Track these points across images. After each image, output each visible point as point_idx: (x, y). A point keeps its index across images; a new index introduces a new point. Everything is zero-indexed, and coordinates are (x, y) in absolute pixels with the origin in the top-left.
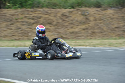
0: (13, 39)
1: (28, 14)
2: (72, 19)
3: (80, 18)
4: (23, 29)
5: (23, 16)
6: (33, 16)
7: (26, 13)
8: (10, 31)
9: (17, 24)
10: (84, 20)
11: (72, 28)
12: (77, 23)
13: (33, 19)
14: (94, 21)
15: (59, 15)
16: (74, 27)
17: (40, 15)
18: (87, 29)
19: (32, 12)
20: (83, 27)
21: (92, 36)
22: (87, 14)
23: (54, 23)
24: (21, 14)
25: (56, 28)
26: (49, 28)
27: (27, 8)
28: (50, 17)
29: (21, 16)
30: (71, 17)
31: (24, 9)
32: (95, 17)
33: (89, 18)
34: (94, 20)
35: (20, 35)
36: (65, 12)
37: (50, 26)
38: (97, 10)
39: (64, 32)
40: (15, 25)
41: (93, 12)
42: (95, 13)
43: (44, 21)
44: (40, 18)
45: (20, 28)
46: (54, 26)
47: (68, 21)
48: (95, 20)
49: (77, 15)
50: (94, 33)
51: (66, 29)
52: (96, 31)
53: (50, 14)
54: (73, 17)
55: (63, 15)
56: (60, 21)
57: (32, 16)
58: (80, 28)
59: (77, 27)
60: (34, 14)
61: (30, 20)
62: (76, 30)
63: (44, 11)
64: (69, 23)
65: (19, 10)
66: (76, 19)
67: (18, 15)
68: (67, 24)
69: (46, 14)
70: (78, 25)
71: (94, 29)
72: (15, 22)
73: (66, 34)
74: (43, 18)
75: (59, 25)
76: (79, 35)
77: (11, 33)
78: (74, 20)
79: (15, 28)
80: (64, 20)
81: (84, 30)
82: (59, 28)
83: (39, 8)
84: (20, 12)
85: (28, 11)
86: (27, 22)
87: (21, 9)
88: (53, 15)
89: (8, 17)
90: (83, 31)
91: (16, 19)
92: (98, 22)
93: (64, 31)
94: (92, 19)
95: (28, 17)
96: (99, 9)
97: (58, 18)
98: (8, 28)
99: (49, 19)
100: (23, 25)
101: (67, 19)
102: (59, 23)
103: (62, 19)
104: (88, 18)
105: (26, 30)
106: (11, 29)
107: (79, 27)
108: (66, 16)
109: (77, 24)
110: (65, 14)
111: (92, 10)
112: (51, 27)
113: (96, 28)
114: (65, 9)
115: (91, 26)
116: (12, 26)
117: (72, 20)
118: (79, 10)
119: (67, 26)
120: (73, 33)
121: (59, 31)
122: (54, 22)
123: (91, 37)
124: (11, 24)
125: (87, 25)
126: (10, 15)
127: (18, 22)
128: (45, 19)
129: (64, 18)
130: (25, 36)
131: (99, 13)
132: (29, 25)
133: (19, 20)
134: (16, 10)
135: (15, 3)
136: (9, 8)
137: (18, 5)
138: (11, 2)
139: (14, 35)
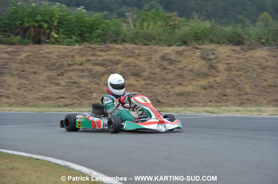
0: (60, 104)
1: (94, 55)
2: (181, 67)
3: (199, 65)
4: (82, 84)
5: (84, 59)
6: (103, 60)
7: (90, 53)
8: (56, 88)
9: (71, 74)
10: (205, 69)
11: (180, 84)
12: (191, 74)
13: (102, 65)
14: (226, 72)
15: (156, 57)
16: (185, 83)
17: (118, 58)
18: (211, 87)
19: (101, 51)
20: (204, 82)
21: (219, 102)
22: (212, 57)
23: (145, 74)
24: (80, 54)
25: (147, 84)
26: (135, 82)
27: (92, 44)
28: (138, 63)
29: (78, 59)
30: (179, 62)
31: (86, 44)
32: (228, 64)
33: (217, 65)
34: (225, 70)
35: (75, 96)
36: (167, 52)
37: (137, 79)
38: (234, 50)
39: (164, 92)
40: (66, 75)
41: (226, 53)
42: (229, 56)
43: (126, 69)
44: (117, 64)
45: (75, 83)
46: (145, 80)
47: (174, 71)
48: (229, 69)
49: (192, 59)
50: (225, 95)
51: (168, 87)
52: (228, 91)
53: (138, 55)
54: (184, 62)
55: (163, 58)
56: (158, 70)
57: (100, 58)
58: (197, 86)
59: (191, 83)
60: (105, 56)
61: (97, 67)
62: (189, 88)
63: (125, 49)
64: (175, 74)
65: (77, 46)
66: (190, 67)
67: (73, 56)
68: (170, 76)
69: (130, 56)
70: (192, 80)
71: (226, 88)
72: (67, 71)
73: (168, 97)
74: (123, 64)
75: (155, 78)
76: (194, 99)
77: (57, 92)
78: (186, 69)
79: (67, 82)
80: (165, 69)
81: (205, 89)
82: (155, 83)
83: (117, 44)
84: (78, 51)
85: (94, 49)
86: (91, 72)
87: (80, 45)
88: (143, 58)
89: (53, 61)
90: (203, 92)
91: (69, 65)
92: (235, 73)
93: (164, 90)
94: (221, 66)
95: (92, 62)
96: (238, 48)
97: (152, 64)
98: (53, 83)
99: (135, 66)
100: (83, 77)
101: (171, 67)
102: (155, 74)
103: (160, 66)
104: (213, 65)
105: (89, 86)
106: (58, 84)
107: (195, 83)
108: (170, 59)
109: (191, 78)
110: (168, 57)
111: (224, 50)
112: (137, 81)
113: (228, 85)
114: (170, 46)
115: (218, 81)
116: (60, 77)
117: (180, 69)
118: (197, 48)
119: (171, 80)
120: (181, 94)
121: (153, 90)
122: (144, 71)
123: (219, 104)
124: (58, 75)
125: (211, 80)
126: (58, 56)
127: (72, 70)
128: (127, 65)
129: (165, 64)
130: (85, 99)
131: (237, 55)
132: (95, 78)
133: (75, 67)
134: (70, 48)
135: (69, 34)
136: (57, 42)
137: (74, 37)
138: (62, 30)
139: (62, 95)
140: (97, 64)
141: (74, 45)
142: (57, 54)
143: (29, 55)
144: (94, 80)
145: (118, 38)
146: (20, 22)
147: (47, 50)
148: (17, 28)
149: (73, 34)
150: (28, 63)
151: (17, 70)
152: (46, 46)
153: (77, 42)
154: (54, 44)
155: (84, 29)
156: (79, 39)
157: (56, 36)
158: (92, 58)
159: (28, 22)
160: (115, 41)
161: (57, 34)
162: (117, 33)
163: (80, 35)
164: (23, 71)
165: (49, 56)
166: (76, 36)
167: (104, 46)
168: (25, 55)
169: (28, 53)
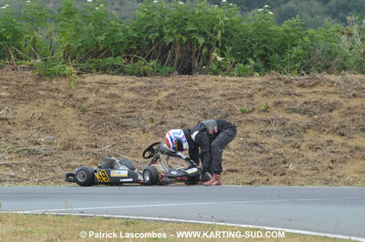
1: (288, 94)
4: (266, 147)
5: (271, 101)
6: (306, 103)
7: (280, 90)
9: (248, 128)
13: (305, 112)
17: (333, 98)
19: (302, 86)
24: (263, 92)
27: (285, 73)
29: (261, 102)
31: (275, 74)
35: (255, 168)
43: (348, 119)
44: (331, 111)
45: (256, 144)
57: (301, 100)
60: (310, 95)
61: (295, 115)
63: (347, 81)
65: (257, 78)
67: (250, 96)
69: (355, 96)
72: (240, 122)
79: (241, 143)
83: (330, 73)
84: (260, 86)
85: (288, 82)
86: (283, 124)
89: (215, 105)
91: (244, 112)
95: (286, 105)
100: (269, 133)
105: (279, 150)
126: (223, 95)
127: (250, 121)
128: (351, 111)
130: (275, 175)
133: (255, 115)
134: (246, 80)
135: (243, 55)
136: (221, 69)
137: (252, 61)
138: (230, 49)
139: (233, 167)
140: (294, 111)
141: (252, 75)
142: (221, 92)
143: (173, 95)
144: (290, 138)
145: (332, 63)
146: (157, 34)
147: (203, 86)
148: (151, 45)
149: (251, 55)
150: (171, 108)
151: (152, 121)
152: (201, 77)
153: (257, 69)
154: (215, 73)
155: (270, 47)
156: (260, 65)
157: (220, 59)
158: (285, 99)
159: (171, 34)
160: (327, 68)
161: (222, 56)
162: (331, 54)
163: (262, 57)
164: (162, 123)
165: (208, 95)
166: (255, 59)
167: (306, 76)
168: (165, 94)
169: (171, 91)
